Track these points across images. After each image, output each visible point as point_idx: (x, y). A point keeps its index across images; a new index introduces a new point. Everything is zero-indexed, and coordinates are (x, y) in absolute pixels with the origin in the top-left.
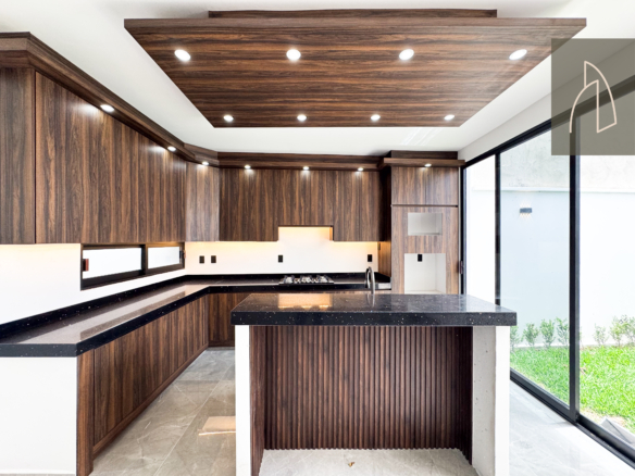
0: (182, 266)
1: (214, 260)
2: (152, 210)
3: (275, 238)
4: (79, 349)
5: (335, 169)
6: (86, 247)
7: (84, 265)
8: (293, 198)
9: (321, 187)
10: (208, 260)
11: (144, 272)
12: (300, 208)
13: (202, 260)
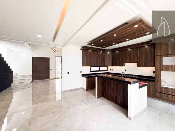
0: (107, 71)
1: (112, 70)
2: (98, 61)
3: (125, 66)
4: (87, 77)
5: (138, 47)
6: (91, 67)
7: (91, 69)
8: (126, 56)
9: (134, 53)
10: (111, 70)
11: (99, 71)
12: (128, 58)
13: (110, 70)
